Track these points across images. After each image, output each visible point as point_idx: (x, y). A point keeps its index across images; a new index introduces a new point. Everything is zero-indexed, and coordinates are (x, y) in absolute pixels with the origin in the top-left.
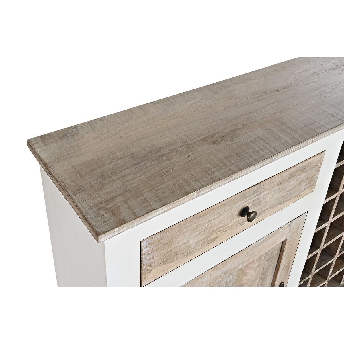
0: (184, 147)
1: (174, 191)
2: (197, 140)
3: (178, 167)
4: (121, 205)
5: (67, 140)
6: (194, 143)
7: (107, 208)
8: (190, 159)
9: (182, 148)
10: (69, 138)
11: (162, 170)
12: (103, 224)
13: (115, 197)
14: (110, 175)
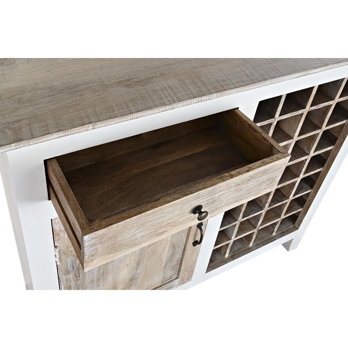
0: (100, 86)
1: (73, 121)
2: (114, 82)
3: (86, 102)
4: (24, 127)
5: (2, 68)
6: (110, 84)
7: (12, 127)
8: (99, 97)
9: (97, 87)
10: (4, 66)
11: (71, 103)
12: (4, 139)
13: (22, 120)
14: (26, 102)
